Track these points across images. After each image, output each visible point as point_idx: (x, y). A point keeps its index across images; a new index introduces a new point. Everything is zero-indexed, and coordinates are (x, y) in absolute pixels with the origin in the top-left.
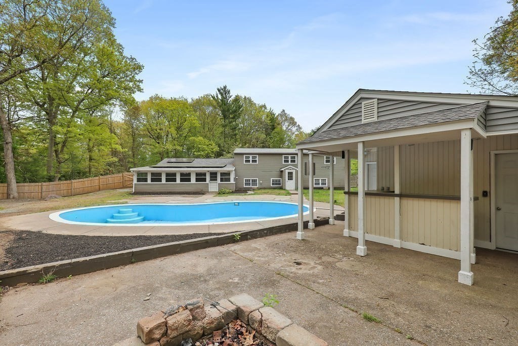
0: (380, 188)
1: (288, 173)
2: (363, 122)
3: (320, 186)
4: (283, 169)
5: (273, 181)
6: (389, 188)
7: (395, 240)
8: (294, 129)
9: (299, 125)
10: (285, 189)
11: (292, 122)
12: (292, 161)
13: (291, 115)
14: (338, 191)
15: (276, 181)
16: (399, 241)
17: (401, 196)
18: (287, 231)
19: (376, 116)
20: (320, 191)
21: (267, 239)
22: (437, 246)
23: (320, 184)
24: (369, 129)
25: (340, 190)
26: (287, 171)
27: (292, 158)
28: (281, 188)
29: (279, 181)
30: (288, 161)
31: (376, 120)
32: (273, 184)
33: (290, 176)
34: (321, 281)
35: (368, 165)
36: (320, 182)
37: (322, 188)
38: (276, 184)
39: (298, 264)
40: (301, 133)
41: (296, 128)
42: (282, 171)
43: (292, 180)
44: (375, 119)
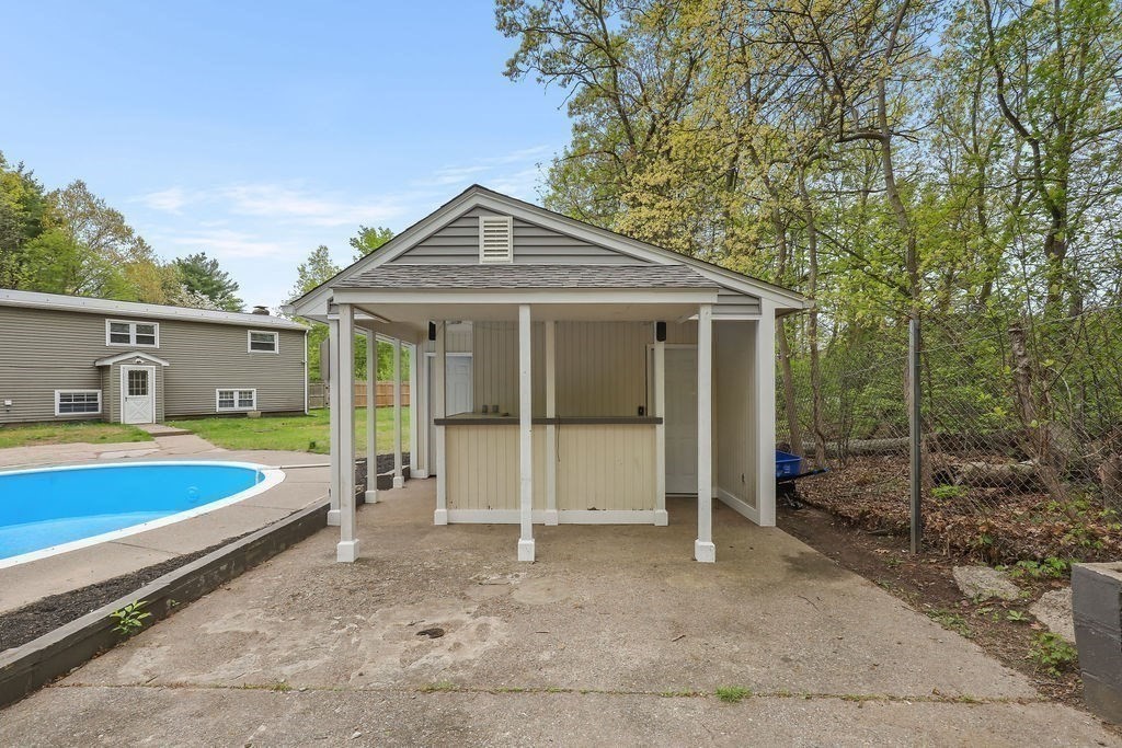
0: (481, 408)
1: (131, 374)
2: (483, 260)
3: (237, 408)
4: (107, 363)
5: (64, 397)
6: (497, 407)
7: (548, 511)
8: (123, 248)
9: (141, 241)
10: (117, 423)
11: (114, 224)
12: (140, 340)
13: (110, 204)
14: (289, 420)
15: (79, 397)
16: (555, 511)
17: (558, 421)
18: (283, 546)
19: (510, 253)
20: (242, 422)
21: (240, 591)
22: (615, 507)
23: (236, 403)
24: (497, 279)
25: (287, 417)
26: (125, 370)
27: (139, 328)
28: (102, 420)
29: (94, 397)
30: (126, 339)
31: (511, 263)
32: (63, 408)
33: (138, 383)
34: (546, 656)
35: (430, 358)
36: (236, 398)
37: (243, 415)
38: (79, 408)
39: (436, 633)
40: (147, 263)
41: (129, 246)
42: (103, 369)
43: (144, 393)
44: (508, 260)
